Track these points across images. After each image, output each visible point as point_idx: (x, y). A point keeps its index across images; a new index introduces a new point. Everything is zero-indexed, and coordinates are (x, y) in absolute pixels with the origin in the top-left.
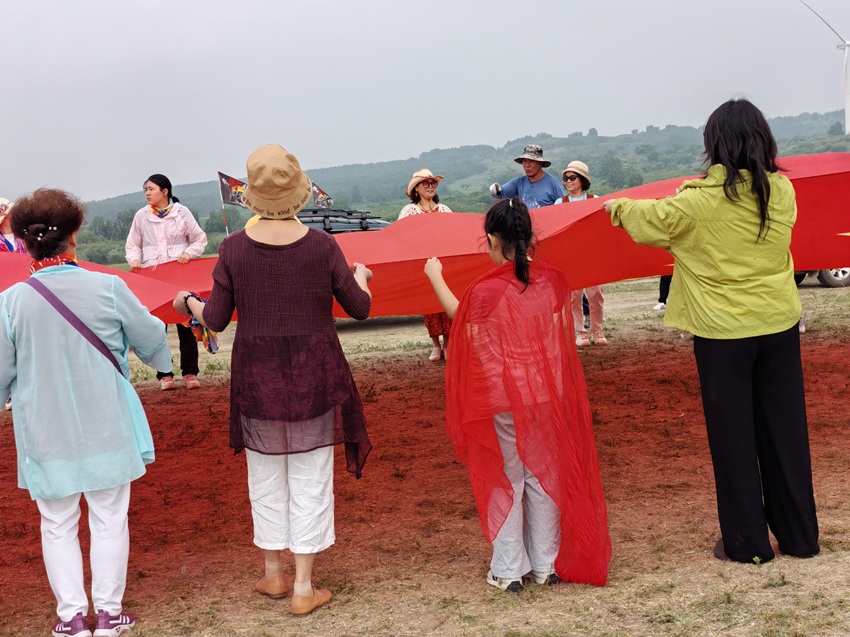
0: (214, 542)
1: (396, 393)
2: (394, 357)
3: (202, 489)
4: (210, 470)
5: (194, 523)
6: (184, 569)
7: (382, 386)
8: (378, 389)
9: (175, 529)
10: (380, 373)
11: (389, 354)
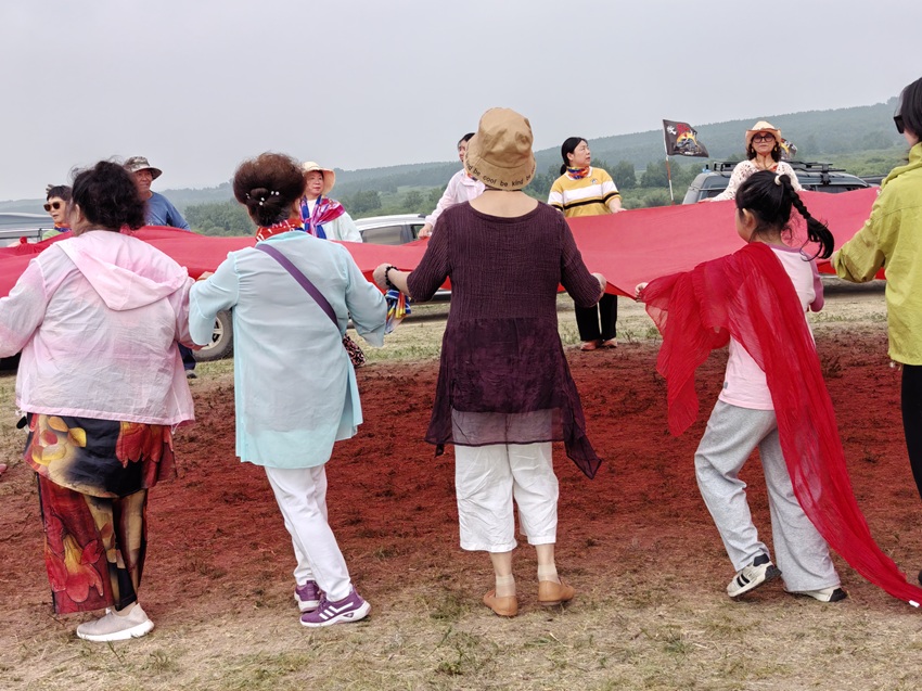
0: (664, 516)
1: (864, 368)
2: (861, 328)
3: (649, 459)
4: (657, 441)
5: (642, 494)
6: (634, 541)
7: (848, 360)
8: (842, 362)
9: (622, 499)
10: (845, 346)
11: (855, 325)
